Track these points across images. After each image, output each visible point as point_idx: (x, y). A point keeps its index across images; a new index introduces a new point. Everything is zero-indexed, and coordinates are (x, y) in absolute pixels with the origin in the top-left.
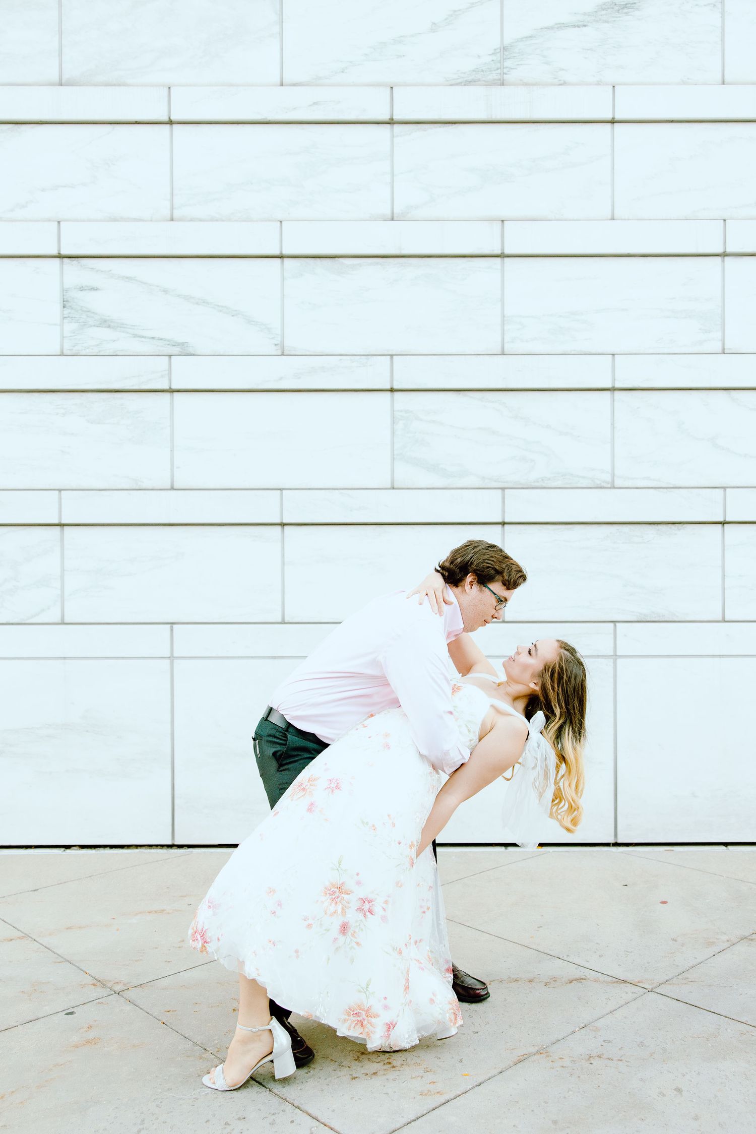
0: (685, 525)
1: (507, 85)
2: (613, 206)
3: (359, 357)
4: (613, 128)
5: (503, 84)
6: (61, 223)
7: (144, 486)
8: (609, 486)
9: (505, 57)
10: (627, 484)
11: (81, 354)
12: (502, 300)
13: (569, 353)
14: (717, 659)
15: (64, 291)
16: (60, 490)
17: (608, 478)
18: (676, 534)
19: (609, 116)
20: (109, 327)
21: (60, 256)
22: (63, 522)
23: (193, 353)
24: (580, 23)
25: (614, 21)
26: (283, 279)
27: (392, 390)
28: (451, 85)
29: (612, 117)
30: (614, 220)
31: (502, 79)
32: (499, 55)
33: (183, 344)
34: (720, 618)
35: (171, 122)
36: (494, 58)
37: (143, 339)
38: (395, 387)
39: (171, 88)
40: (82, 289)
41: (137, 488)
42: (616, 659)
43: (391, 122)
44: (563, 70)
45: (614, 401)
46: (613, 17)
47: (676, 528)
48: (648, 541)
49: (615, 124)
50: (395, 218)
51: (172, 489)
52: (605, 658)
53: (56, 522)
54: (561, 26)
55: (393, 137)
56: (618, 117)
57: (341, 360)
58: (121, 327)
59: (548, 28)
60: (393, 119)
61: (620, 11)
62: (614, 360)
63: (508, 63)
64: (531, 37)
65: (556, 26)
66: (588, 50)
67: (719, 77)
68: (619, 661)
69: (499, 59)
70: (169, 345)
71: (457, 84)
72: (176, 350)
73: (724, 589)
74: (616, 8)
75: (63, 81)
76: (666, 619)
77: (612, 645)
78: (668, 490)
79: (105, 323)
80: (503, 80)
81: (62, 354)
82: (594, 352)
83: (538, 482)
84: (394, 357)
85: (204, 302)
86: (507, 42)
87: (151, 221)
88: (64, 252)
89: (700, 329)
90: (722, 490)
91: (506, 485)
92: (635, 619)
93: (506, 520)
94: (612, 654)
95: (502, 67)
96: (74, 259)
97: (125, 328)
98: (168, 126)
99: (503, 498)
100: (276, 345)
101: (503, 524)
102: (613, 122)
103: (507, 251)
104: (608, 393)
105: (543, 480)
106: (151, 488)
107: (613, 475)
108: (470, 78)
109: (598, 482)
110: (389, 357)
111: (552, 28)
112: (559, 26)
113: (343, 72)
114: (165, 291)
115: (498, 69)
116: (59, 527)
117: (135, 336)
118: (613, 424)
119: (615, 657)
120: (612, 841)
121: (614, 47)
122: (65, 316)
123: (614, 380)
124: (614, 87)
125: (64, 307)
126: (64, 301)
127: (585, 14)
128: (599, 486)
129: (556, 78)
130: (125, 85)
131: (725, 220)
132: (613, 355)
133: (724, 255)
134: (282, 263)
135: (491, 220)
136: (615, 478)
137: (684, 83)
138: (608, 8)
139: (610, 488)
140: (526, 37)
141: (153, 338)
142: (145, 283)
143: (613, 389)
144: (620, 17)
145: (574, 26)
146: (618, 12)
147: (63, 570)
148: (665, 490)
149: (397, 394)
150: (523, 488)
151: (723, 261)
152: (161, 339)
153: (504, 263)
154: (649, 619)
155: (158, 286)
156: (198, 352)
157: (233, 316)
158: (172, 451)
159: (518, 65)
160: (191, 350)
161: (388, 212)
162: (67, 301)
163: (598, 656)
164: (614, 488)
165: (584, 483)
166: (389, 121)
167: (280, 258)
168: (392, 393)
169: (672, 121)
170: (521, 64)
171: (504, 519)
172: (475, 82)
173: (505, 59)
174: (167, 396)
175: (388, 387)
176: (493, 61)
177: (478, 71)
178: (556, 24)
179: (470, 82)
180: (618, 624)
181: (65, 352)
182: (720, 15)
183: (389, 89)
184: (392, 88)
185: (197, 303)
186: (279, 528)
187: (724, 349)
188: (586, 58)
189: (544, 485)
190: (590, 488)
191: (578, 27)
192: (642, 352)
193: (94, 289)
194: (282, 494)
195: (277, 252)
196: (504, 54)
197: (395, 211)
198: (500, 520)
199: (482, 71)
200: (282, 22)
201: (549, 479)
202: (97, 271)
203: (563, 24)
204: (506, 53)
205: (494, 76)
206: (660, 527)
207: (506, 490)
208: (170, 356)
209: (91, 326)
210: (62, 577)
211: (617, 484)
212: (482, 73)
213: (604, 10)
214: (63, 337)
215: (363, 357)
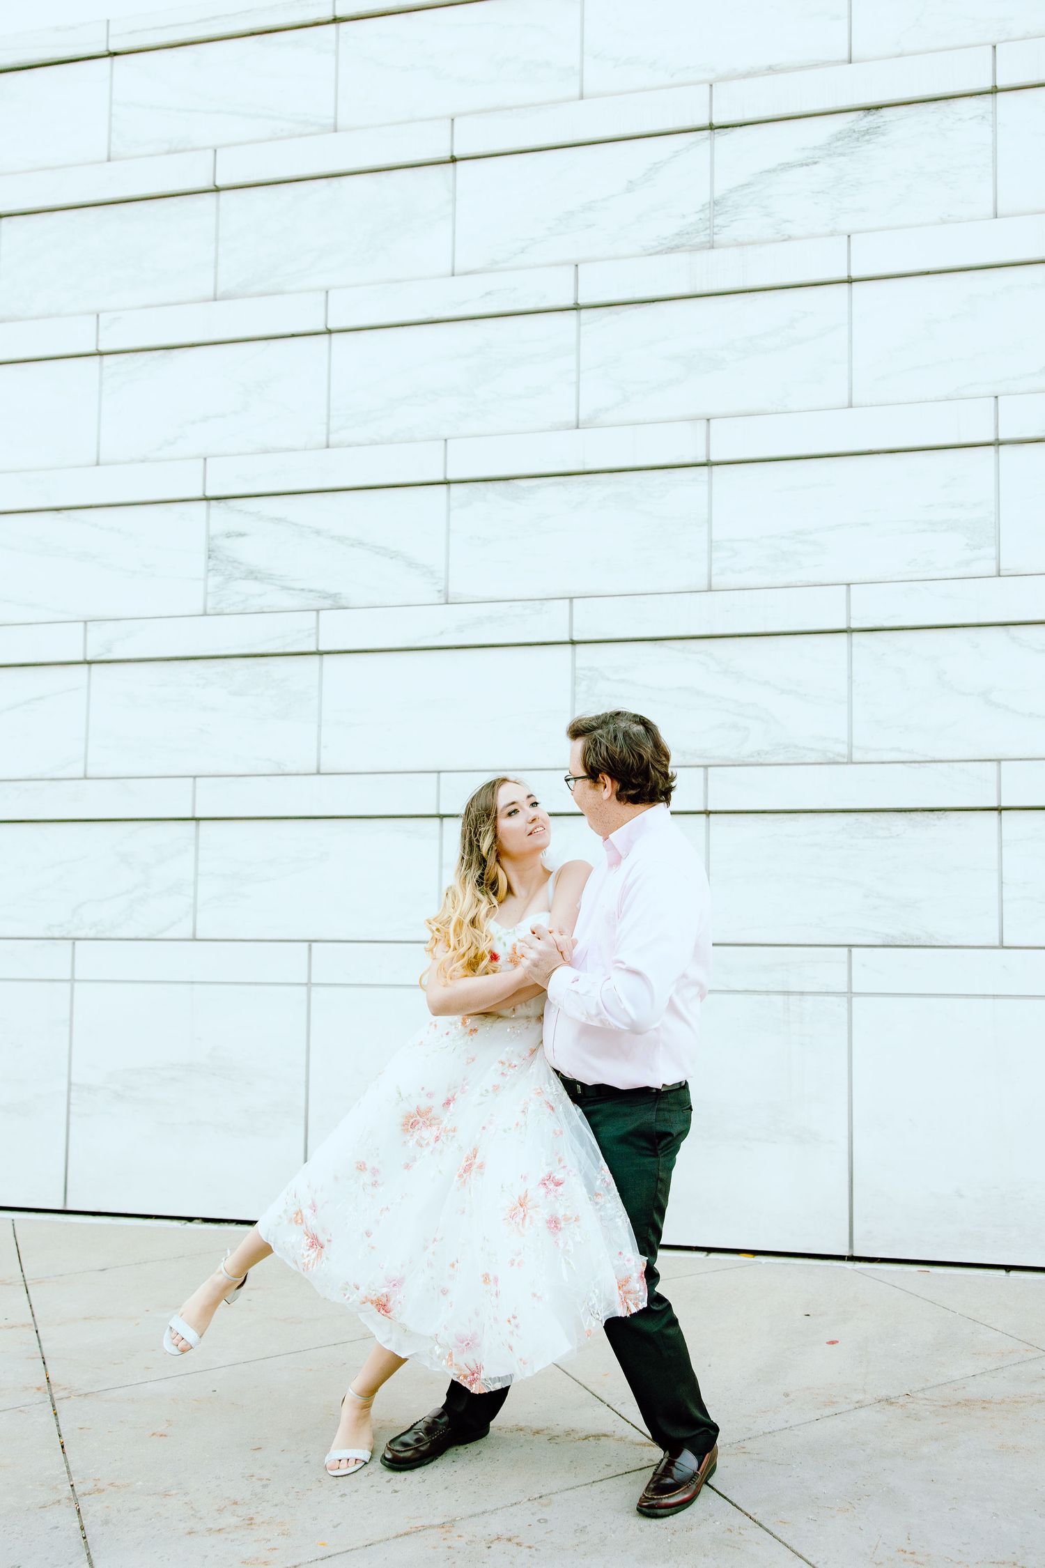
0: (947, 813)
1: (717, 248)
2: (851, 389)
3: (533, 602)
4: (850, 291)
5: (712, 247)
6: (208, 460)
7: (287, 770)
8: (846, 760)
9: (715, 213)
10: (869, 759)
11: (225, 612)
12: (710, 521)
13: (793, 585)
14: (990, 1001)
15: (210, 538)
16: (195, 777)
17: (843, 749)
18: (935, 825)
19: (843, 275)
20: (256, 578)
21: (207, 499)
22: (198, 815)
23: (346, 605)
24: (810, 160)
25: (853, 152)
26: (449, 509)
27: (573, 643)
28: (650, 255)
29: (847, 275)
30: (851, 407)
31: (711, 242)
32: (708, 211)
33: (335, 595)
34: (997, 943)
35: (329, 332)
36: (702, 215)
37: (291, 592)
38: (575, 638)
39: (330, 293)
40: (228, 535)
41: (280, 773)
42: (851, 997)
43: (577, 308)
44: (788, 221)
45: (852, 646)
46: (852, 148)
47: (936, 817)
48: (898, 835)
49: (853, 283)
50: (580, 426)
51: (318, 773)
52: (837, 996)
53: (189, 815)
54: (786, 167)
55: (579, 325)
56: (854, 275)
57: (511, 607)
58: (269, 579)
59: (768, 171)
60: (578, 304)
61: (860, 139)
62: (848, 591)
63: (719, 221)
64: (748, 185)
65: (779, 168)
66: (819, 192)
67: (989, 209)
68: (855, 1000)
69: (708, 216)
70: (319, 597)
71: (657, 253)
72: (328, 603)
73: (1001, 901)
74: (856, 135)
75: (219, 293)
76: (921, 944)
77: (845, 978)
78: (922, 764)
79: (252, 575)
80: (713, 242)
81: (205, 614)
82: (825, 582)
83: (753, 756)
84: (574, 600)
85: (360, 543)
86: (717, 195)
87: (305, 450)
88: (209, 493)
89: (967, 545)
90: (995, 763)
91: (712, 762)
92: (879, 942)
93: (710, 809)
94: (846, 990)
95: (712, 227)
96: (220, 500)
97: (272, 579)
98: (327, 336)
99: (706, 780)
100: (439, 591)
101: (708, 813)
102: (850, 281)
103: (714, 458)
104: (844, 636)
105: (759, 754)
106: (294, 772)
107: (850, 746)
108: (673, 243)
109: (831, 756)
110: (568, 600)
111: (774, 170)
112: (782, 167)
113: (522, 252)
114: (318, 532)
115: (706, 229)
116: (194, 822)
117: (284, 588)
118: (850, 677)
119: (850, 994)
120: (845, 1252)
121: (852, 185)
122: (210, 568)
123: (849, 618)
124: (849, 236)
125: (209, 558)
126: (209, 551)
127: (815, 148)
128: (832, 761)
129: (778, 233)
130: (282, 293)
131: (996, 397)
132: (849, 585)
133: (998, 443)
134: (449, 490)
135: (693, 419)
136: (854, 750)
137: (944, 222)
138: (845, 137)
139: (847, 763)
140: (742, 186)
141: (303, 590)
142: (296, 525)
143: (848, 631)
144: (859, 147)
145: (802, 165)
146: (858, 141)
147: (196, 874)
148: (917, 765)
149: (579, 648)
150: (734, 766)
151: (997, 452)
152: (311, 591)
153: (712, 472)
154: (898, 943)
155: (309, 527)
156: (350, 606)
157: (391, 558)
158: (319, 726)
159: (732, 221)
160: (343, 602)
161: (573, 418)
162: (213, 551)
163: (827, 993)
164: (852, 763)
165: (812, 757)
166: (574, 306)
167: (446, 484)
168: (573, 646)
169: (928, 273)
170: (735, 220)
171: (706, 806)
172: (678, 248)
173: (716, 215)
174: (316, 658)
175: (567, 639)
176: (700, 219)
177: (683, 234)
178: (779, 165)
179: (672, 249)
180: (854, 950)
181: (209, 611)
182: (991, 129)
183: (573, 268)
184: (577, 266)
185: (352, 545)
186: (437, 821)
187: (999, 570)
188: (816, 203)
189: (761, 761)
190: (821, 764)
191: (807, 165)
192: (888, 580)
193: (241, 535)
194: (439, 778)
195: (440, 478)
196: (714, 210)
197: (582, 417)
198: (702, 809)
199: (688, 233)
200: (454, 200)
201: (767, 753)
202: (246, 513)
203: (788, 163)
204: (716, 208)
205: (702, 238)
206: (913, 815)
207: (710, 769)
208: (318, 611)
209: (236, 579)
210: (195, 883)
211: (857, 756)
212: (687, 236)
213: (839, 140)
214: (206, 594)
215: (537, 602)
